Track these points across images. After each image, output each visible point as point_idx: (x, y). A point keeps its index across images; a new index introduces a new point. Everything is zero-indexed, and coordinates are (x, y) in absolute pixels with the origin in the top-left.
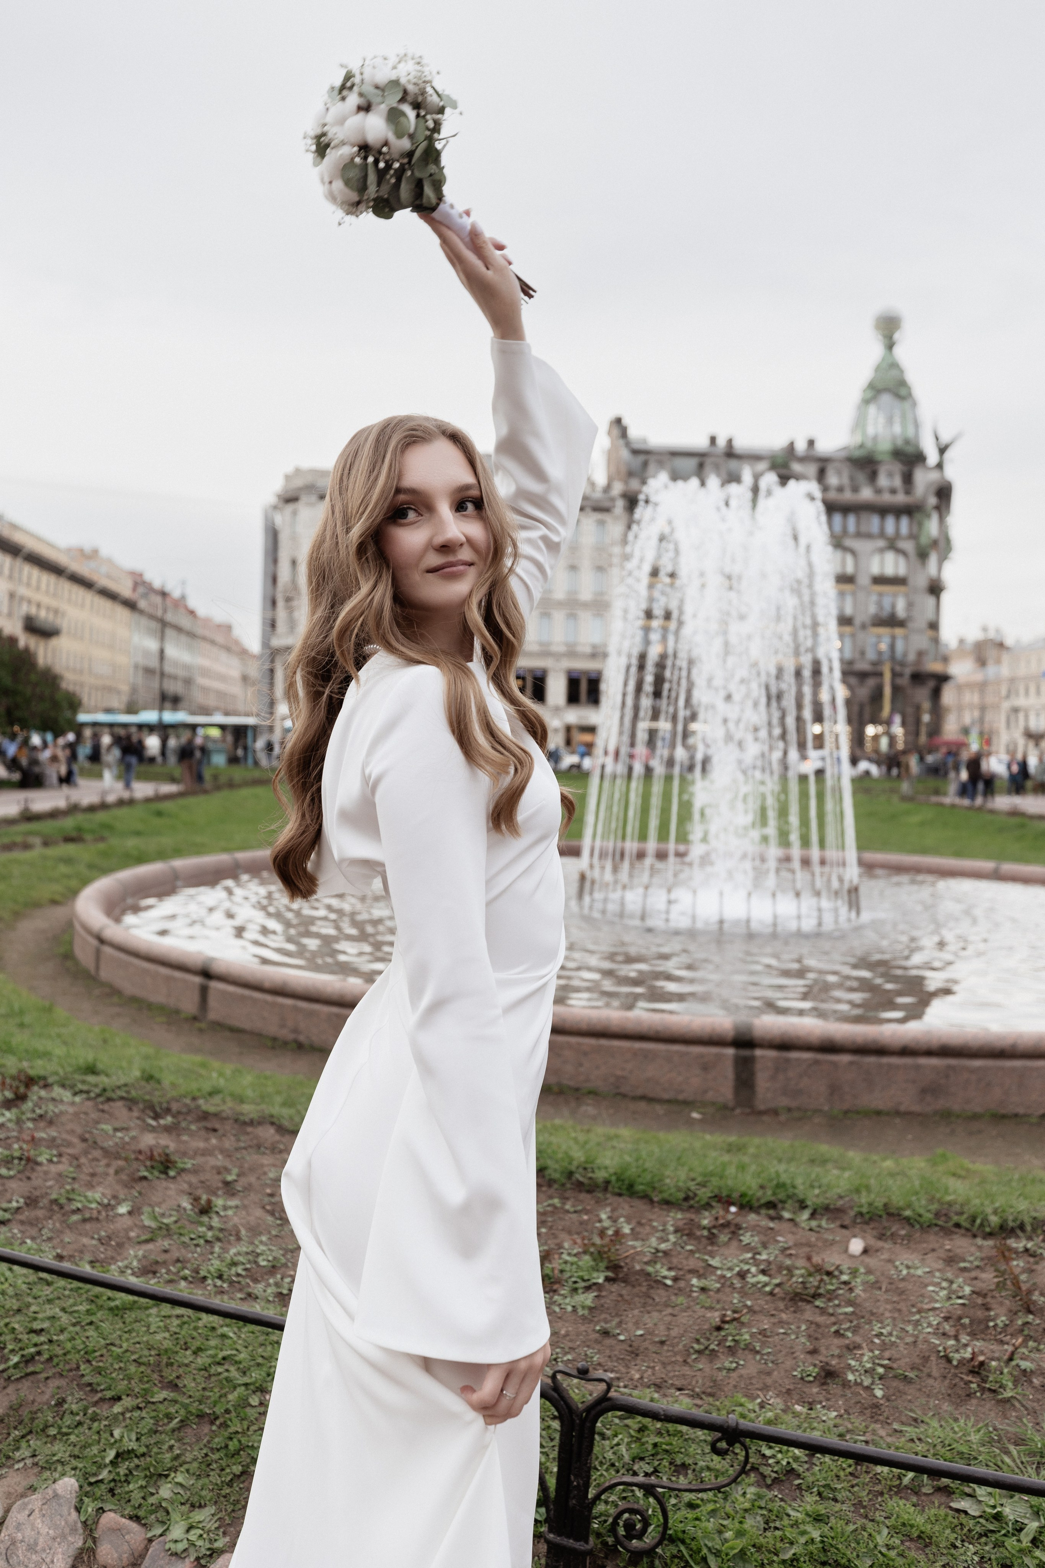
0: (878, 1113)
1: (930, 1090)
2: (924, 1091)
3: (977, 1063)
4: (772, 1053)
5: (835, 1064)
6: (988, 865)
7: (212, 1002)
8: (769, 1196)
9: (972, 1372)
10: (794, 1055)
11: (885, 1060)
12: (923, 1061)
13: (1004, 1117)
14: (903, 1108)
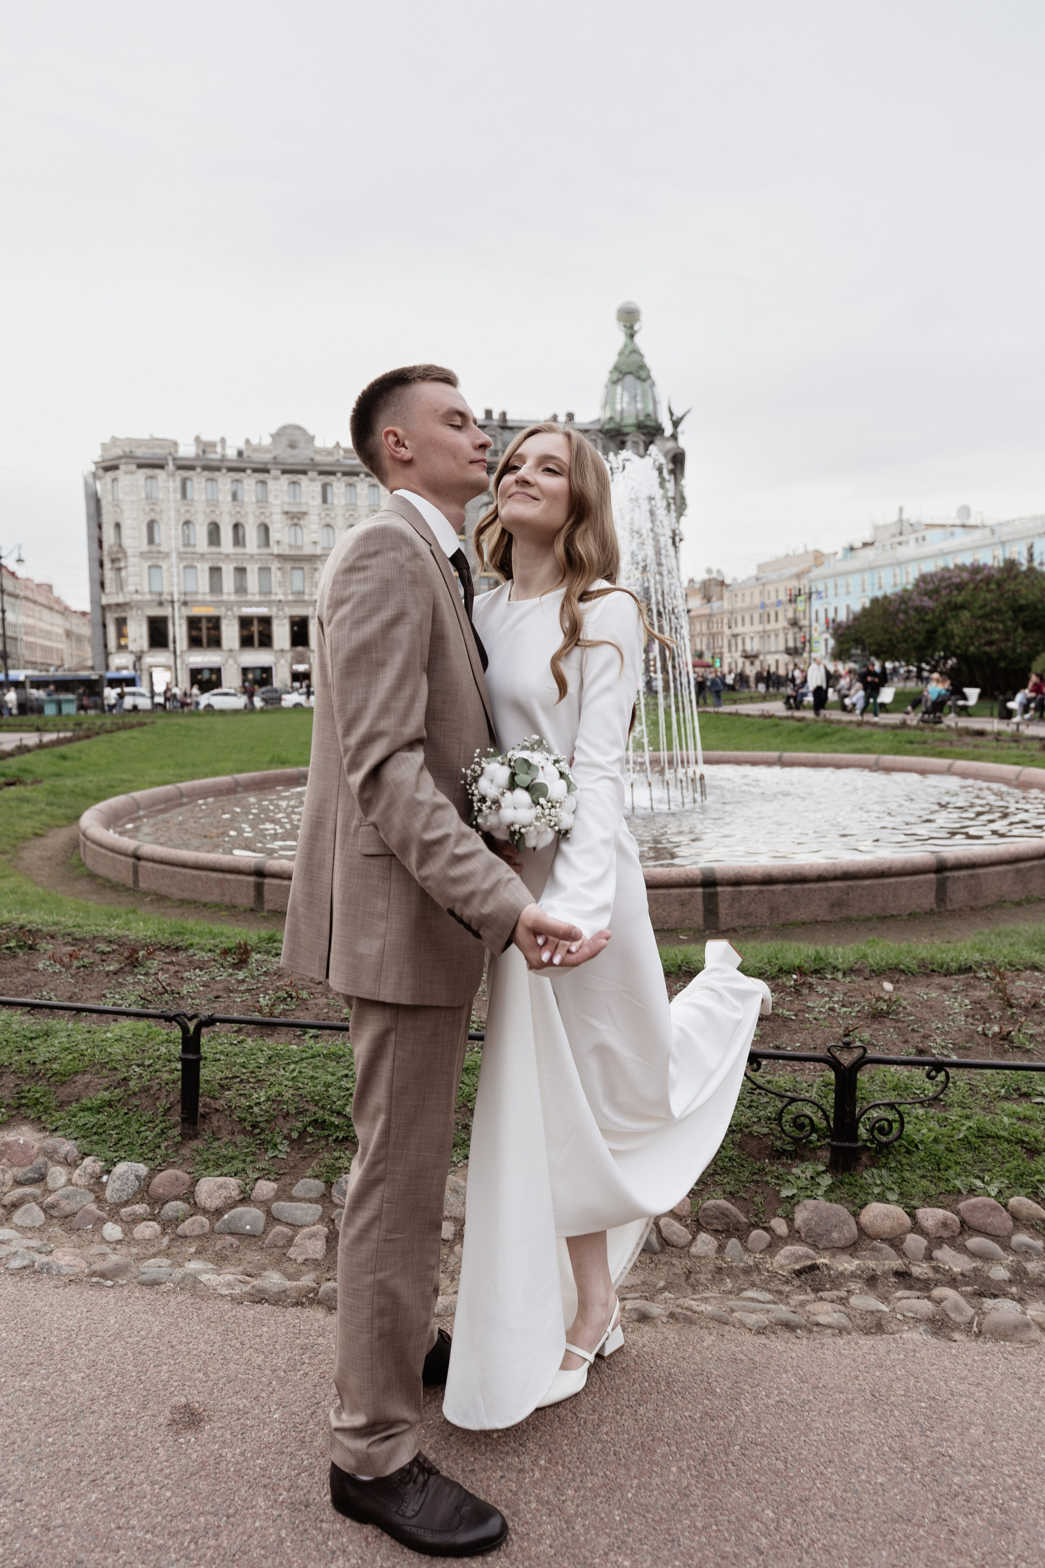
0: (804, 923)
1: (837, 904)
2: (833, 905)
3: (867, 882)
4: (729, 889)
5: (773, 892)
6: (775, 755)
7: (267, 895)
8: (814, 967)
9: (1003, 1039)
10: (745, 888)
11: (806, 886)
12: (831, 884)
13: (885, 917)
14: (819, 919)
